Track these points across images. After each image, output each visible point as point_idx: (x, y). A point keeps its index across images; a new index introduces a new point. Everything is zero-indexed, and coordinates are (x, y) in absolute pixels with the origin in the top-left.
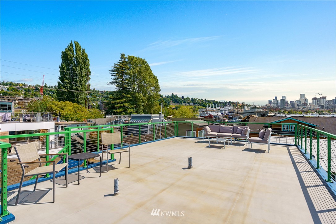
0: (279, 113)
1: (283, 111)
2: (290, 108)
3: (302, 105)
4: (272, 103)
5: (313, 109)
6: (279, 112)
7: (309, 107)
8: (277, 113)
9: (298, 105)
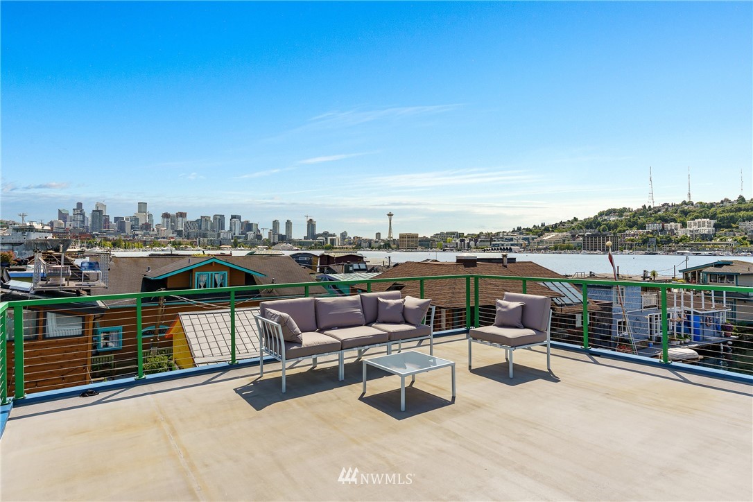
0: (90, 246)
1: (98, 240)
2: (116, 234)
3: (142, 228)
4: (68, 219)
5: (164, 238)
6: (90, 243)
7: (156, 232)
8: (85, 244)
9: (132, 228)
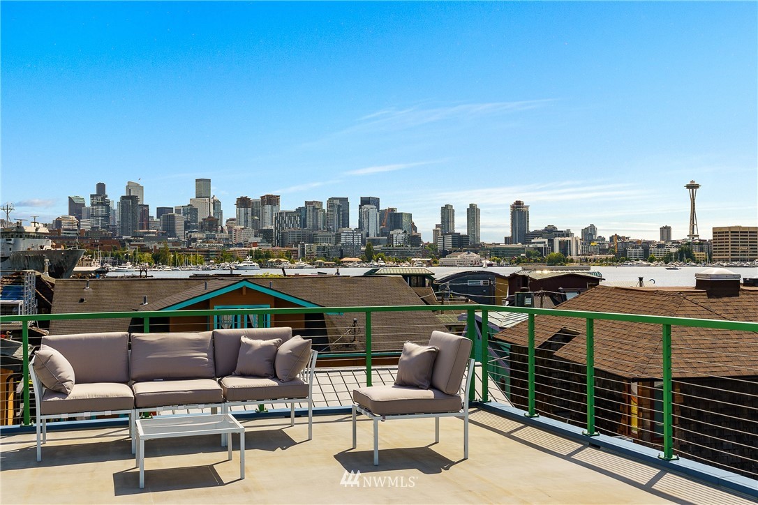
0: (118, 261)
1: (130, 251)
2: (158, 239)
3: (202, 228)
4: (84, 214)
5: (240, 245)
6: (118, 256)
7: (226, 234)
8: (109, 259)
9: (187, 226)
